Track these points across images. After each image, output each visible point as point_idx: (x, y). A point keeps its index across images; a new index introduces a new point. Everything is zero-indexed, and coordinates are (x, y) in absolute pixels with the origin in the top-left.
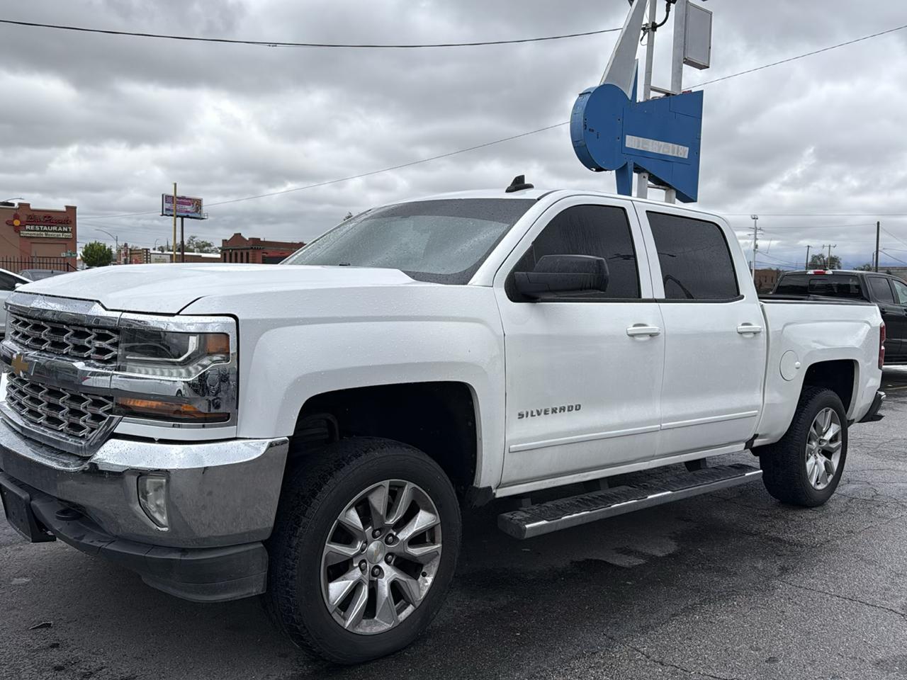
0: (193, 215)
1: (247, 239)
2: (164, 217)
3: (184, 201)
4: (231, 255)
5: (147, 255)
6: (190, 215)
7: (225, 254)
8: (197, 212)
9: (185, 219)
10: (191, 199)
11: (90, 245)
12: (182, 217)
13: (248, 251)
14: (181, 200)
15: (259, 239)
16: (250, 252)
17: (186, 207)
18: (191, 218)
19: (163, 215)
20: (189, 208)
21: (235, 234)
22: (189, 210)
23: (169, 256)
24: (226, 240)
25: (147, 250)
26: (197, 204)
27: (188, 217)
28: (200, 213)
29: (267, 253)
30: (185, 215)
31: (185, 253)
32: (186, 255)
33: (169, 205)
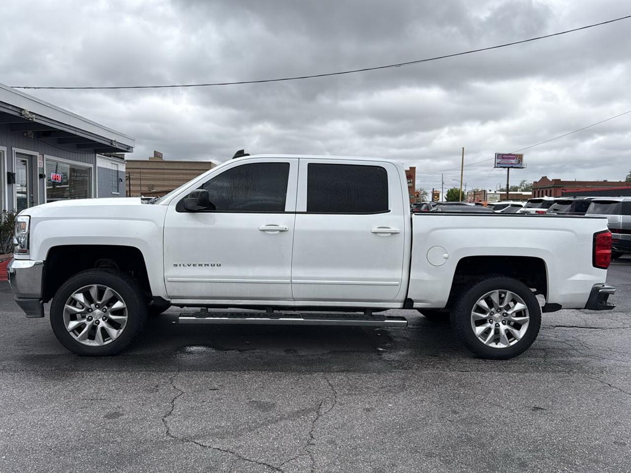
0: (517, 166)
1: (551, 180)
2: (496, 168)
3: (510, 156)
4: (539, 192)
5: (484, 195)
6: (514, 166)
7: (535, 192)
8: (519, 163)
9: (510, 169)
10: (515, 155)
11: (451, 190)
12: (509, 168)
13: (552, 189)
14: (508, 156)
15: (560, 180)
16: (553, 190)
17: (512, 160)
18: (515, 168)
19: (495, 167)
20: (513, 161)
21: (543, 178)
22: (513, 162)
23: (499, 195)
24: (536, 182)
25: (484, 191)
26: (520, 158)
27: (512, 167)
28: (521, 164)
29: (566, 190)
30: (511, 166)
31: (510, 193)
32: (510, 194)
33: (500, 160)
